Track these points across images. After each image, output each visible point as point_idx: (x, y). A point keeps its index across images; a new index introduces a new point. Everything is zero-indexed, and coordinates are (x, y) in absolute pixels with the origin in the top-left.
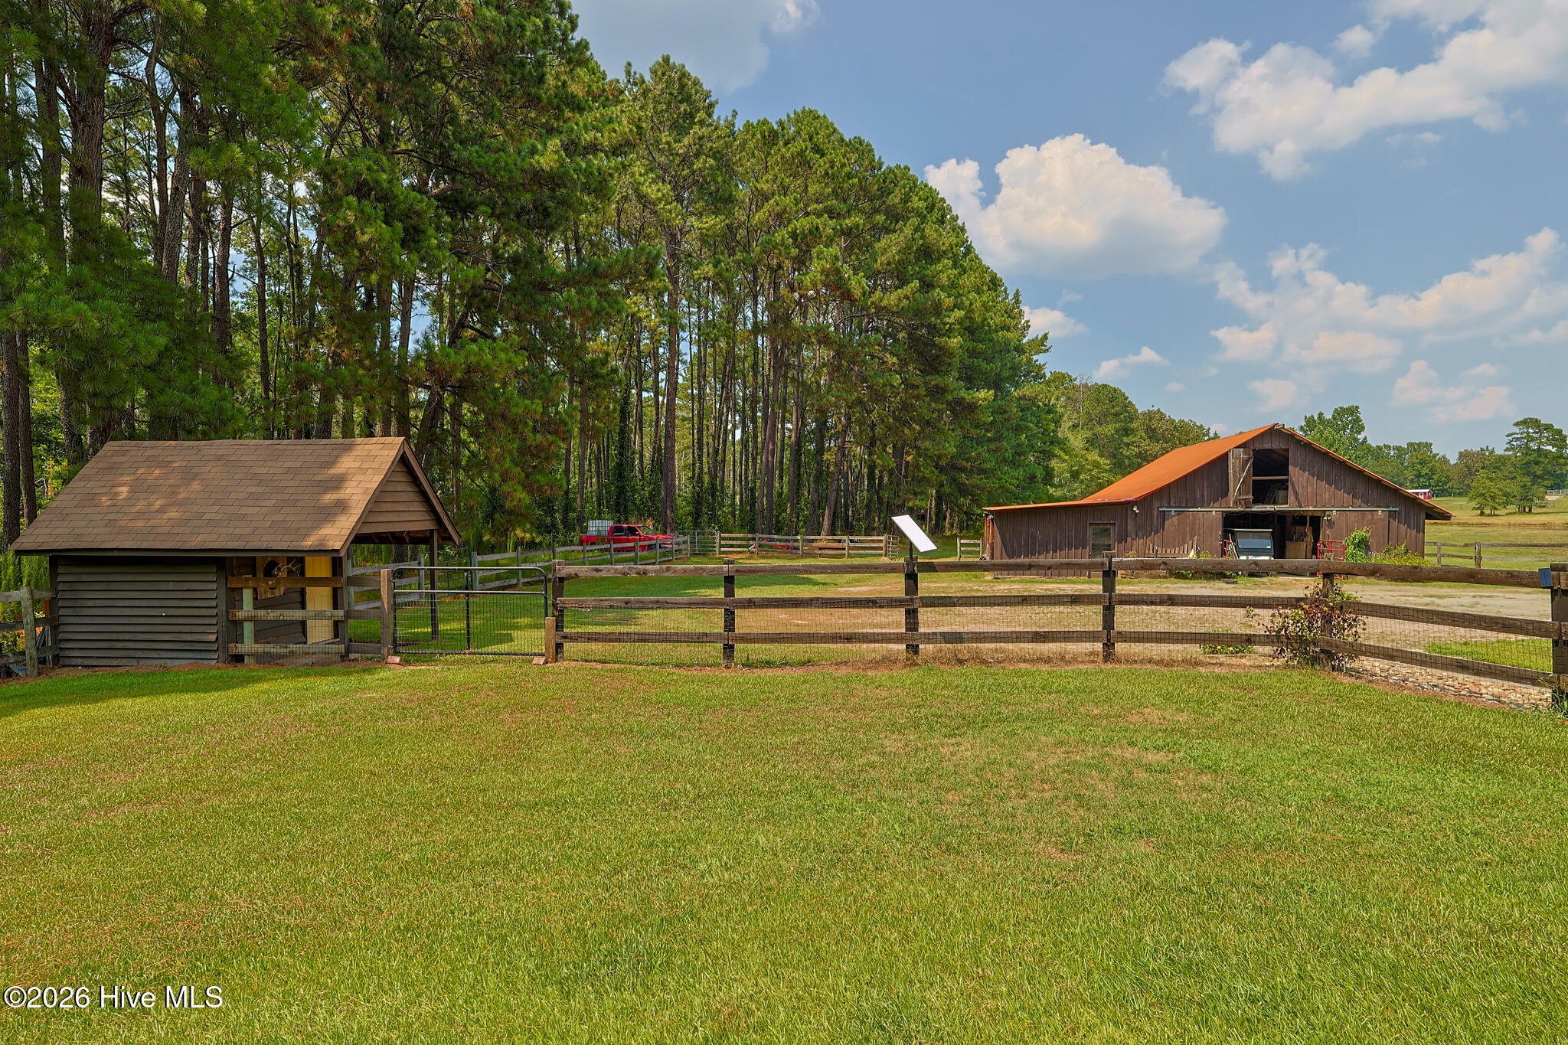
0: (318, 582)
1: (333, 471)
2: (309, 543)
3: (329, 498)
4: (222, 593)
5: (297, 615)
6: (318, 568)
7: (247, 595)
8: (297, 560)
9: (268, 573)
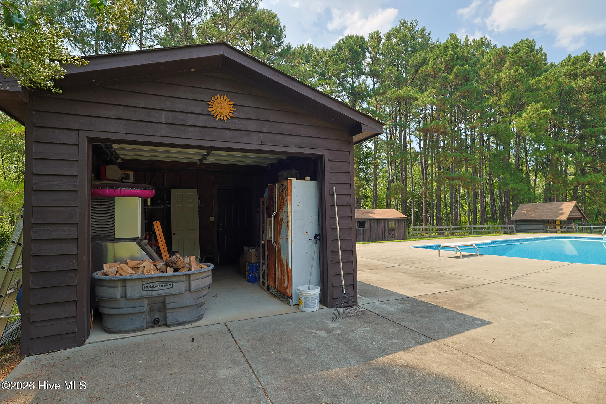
0: (558, 225)
1: (560, 208)
2: (558, 218)
3: (560, 212)
4: (544, 226)
5: (555, 230)
6: (558, 223)
7: (548, 227)
8: (555, 221)
9: (551, 223)
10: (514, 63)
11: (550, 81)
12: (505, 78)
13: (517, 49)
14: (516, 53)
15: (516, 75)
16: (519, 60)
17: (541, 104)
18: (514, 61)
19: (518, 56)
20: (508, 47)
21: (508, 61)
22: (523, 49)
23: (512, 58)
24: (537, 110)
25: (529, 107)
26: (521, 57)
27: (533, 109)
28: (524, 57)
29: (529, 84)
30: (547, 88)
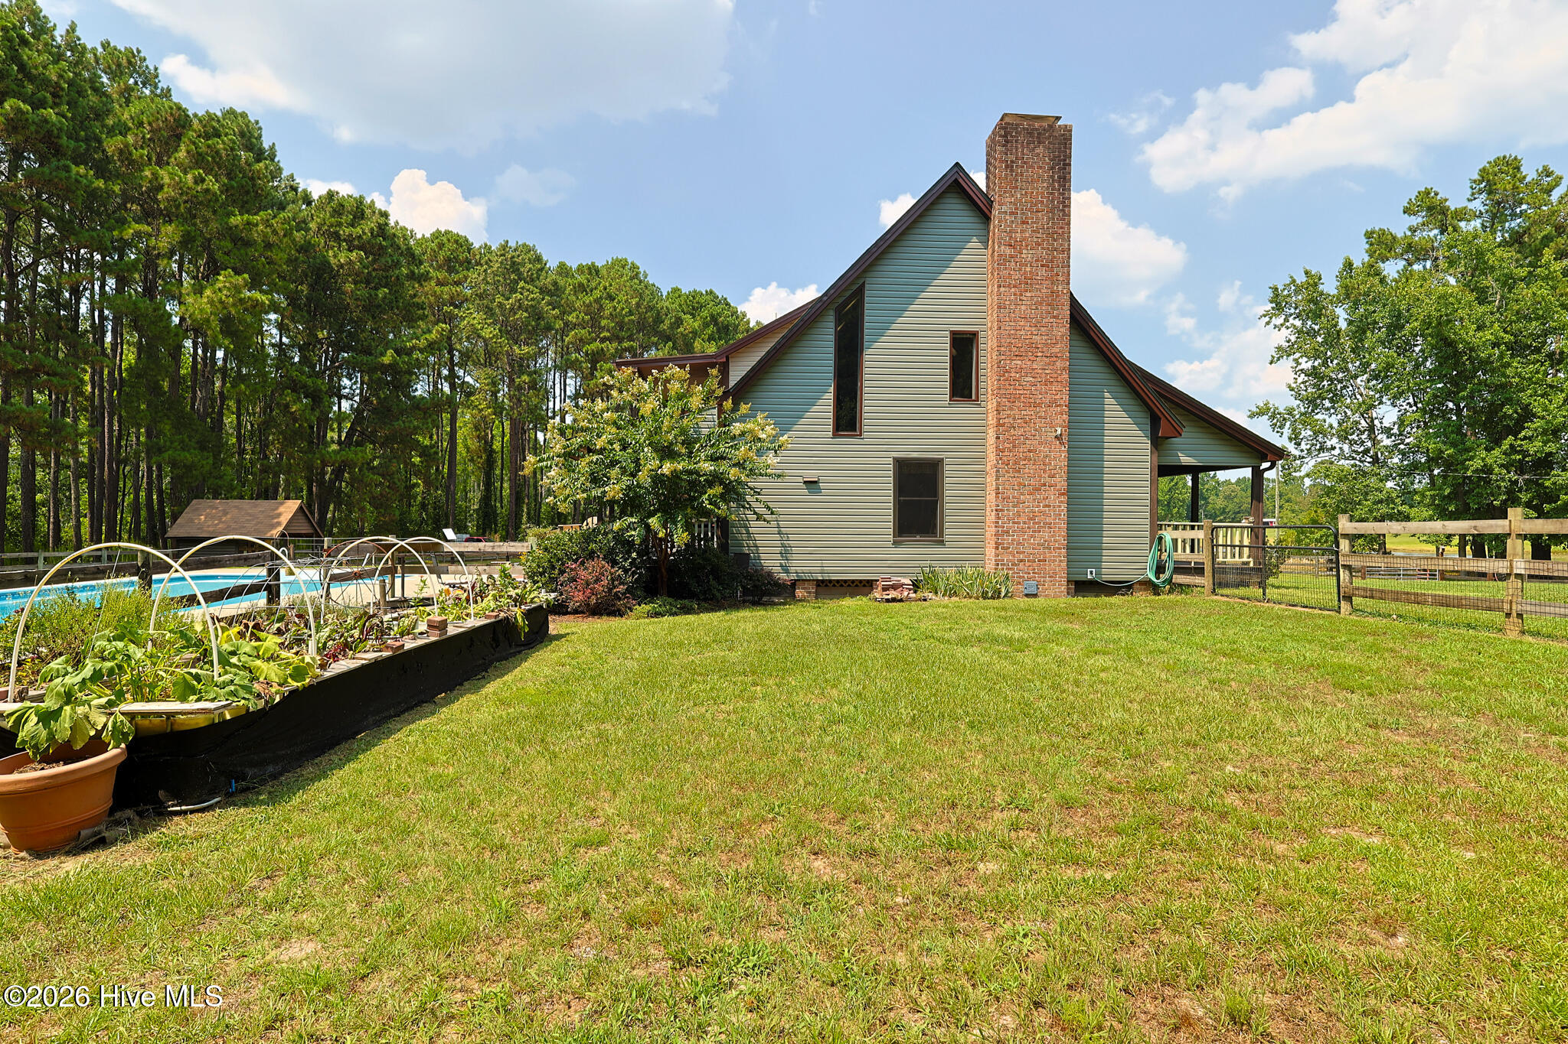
1: (277, 512)
2: (267, 536)
3: (273, 521)
10: (198, 159)
11: (275, 232)
12: (169, 185)
13: (212, 128)
14: (207, 137)
15: (199, 188)
16: (213, 157)
17: (244, 279)
18: (200, 154)
19: (209, 146)
20: (190, 113)
21: (183, 147)
22: (226, 135)
23: (194, 143)
24: (237, 289)
25: (221, 278)
26: (217, 152)
27: (227, 285)
28: (223, 153)
29: (227, 223)
30: (269, 246)
